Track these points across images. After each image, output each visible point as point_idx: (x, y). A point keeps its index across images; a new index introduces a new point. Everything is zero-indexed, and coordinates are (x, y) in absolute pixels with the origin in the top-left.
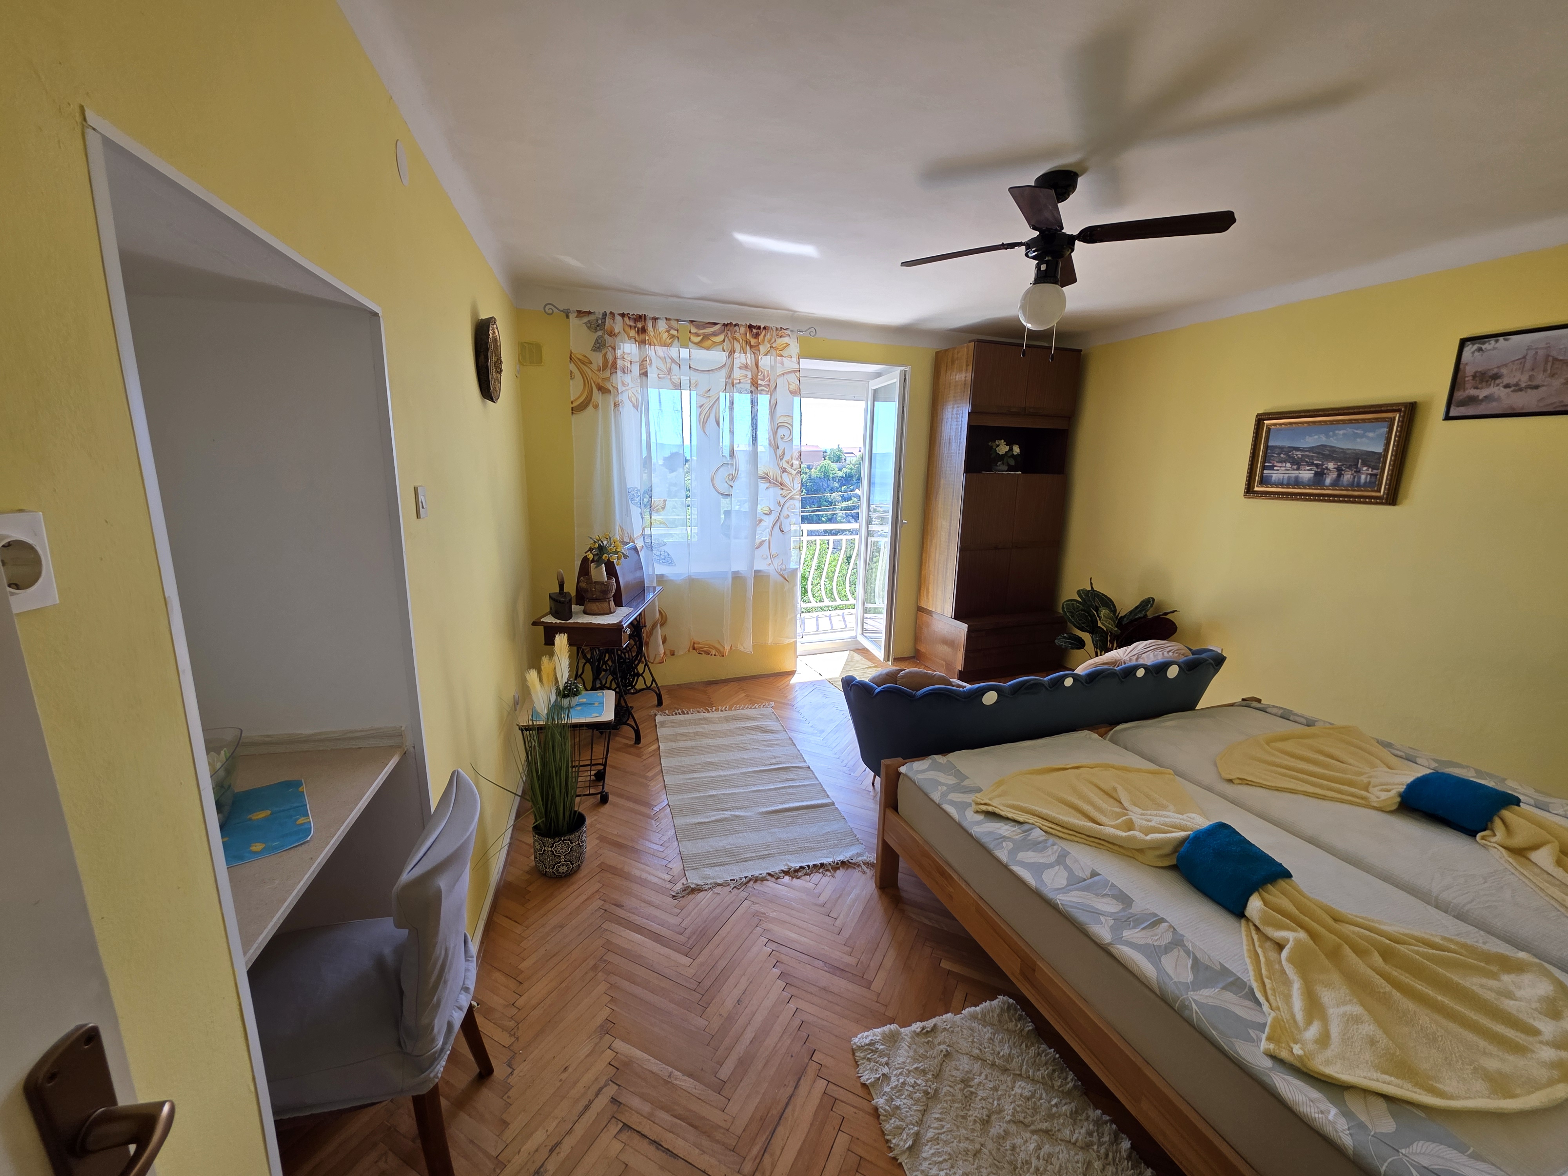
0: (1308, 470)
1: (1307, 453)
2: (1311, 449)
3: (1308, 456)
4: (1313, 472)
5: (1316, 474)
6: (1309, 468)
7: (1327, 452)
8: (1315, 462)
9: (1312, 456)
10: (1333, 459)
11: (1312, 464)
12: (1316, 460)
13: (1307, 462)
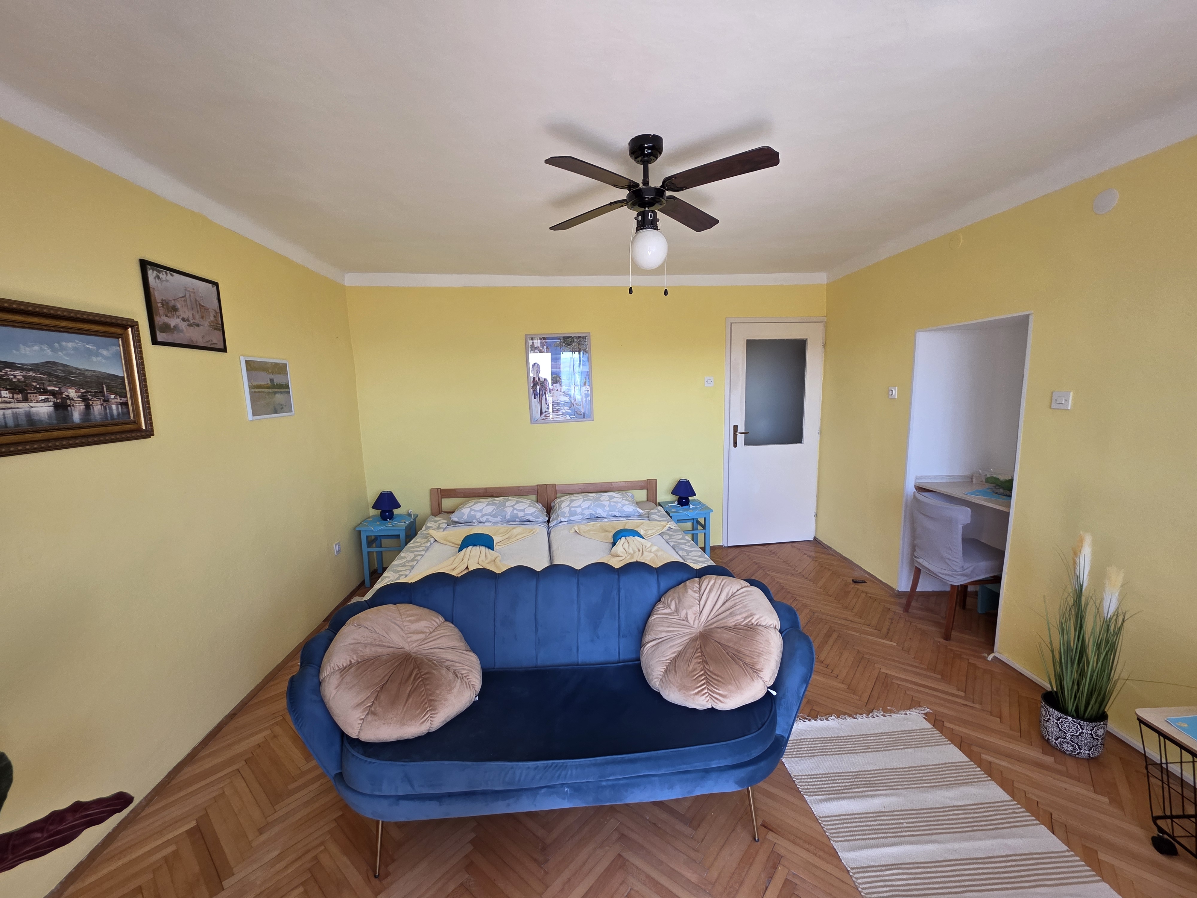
0: (44, 401)
1: (31, 374)
2: (35, 368)
3: (34, 379)
4: (51, 404)
5: (56, 406)
6: (43, 397)
7: (60, 374)
8: (49, 388)
9: (41, 379)
10: (73, 384)
11: (45, 392)
12: (50, 386)
13: (35, 388)
